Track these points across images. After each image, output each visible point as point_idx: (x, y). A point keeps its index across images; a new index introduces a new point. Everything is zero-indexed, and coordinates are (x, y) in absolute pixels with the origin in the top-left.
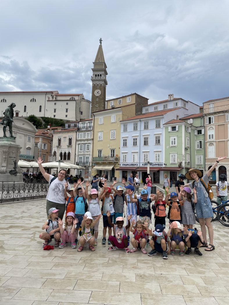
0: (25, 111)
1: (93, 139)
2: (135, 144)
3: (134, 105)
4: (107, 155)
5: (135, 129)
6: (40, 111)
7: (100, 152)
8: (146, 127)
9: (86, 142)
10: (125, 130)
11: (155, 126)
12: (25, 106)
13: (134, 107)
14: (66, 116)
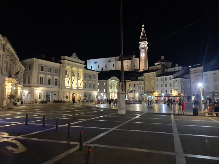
0: (106, 67)
1: (144, 84)
2: (162, 86)
3: (161, 69)
4: (150, 91)
5: (161, 80)
6: (113, 67)
7: (147, 90)
8: (166, 79)
9: (141, 85)
10: (157, 80)
11: (169, 79)
12: (106, 65)
13: (161, 70)
14: (127, 69)
